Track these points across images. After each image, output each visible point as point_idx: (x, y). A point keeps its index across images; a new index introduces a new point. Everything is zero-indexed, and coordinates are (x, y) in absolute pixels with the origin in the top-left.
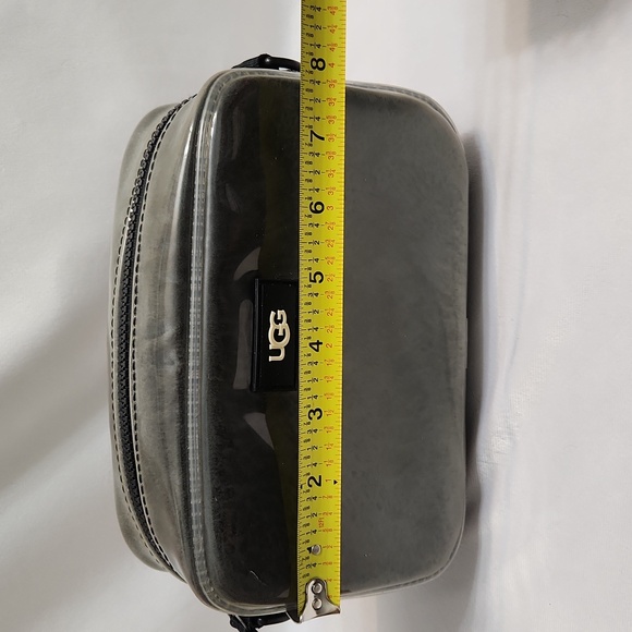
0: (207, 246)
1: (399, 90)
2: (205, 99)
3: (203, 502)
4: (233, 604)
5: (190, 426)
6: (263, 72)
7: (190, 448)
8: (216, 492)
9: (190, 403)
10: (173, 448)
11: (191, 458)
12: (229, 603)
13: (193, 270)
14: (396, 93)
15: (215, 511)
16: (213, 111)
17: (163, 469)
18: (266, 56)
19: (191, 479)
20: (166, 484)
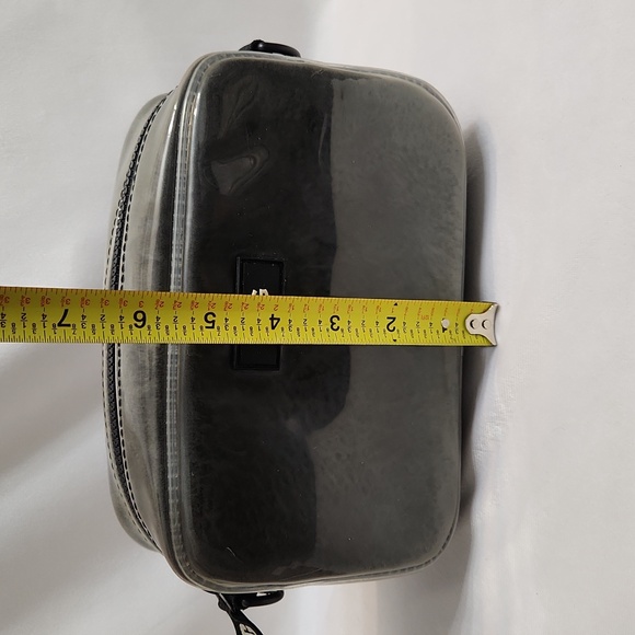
0: (189, 224)
1: (393, 74)
2: (189, 80)
3: (180, 476)
4: (210, 580)
5: (168, 401)
6: (249, 55)
7: (168, 423)
8: (193, 466)
9: (168, 378)
10: (153, 423)
11: (168, 433)
12: (205, 579)
13: (174, 248)
14: (389, 77)
15: (193, 486)
16: (196, 91)
17: (143, 443)
18: (260, 41)
19: (169, 454)
20: (145, 458)
